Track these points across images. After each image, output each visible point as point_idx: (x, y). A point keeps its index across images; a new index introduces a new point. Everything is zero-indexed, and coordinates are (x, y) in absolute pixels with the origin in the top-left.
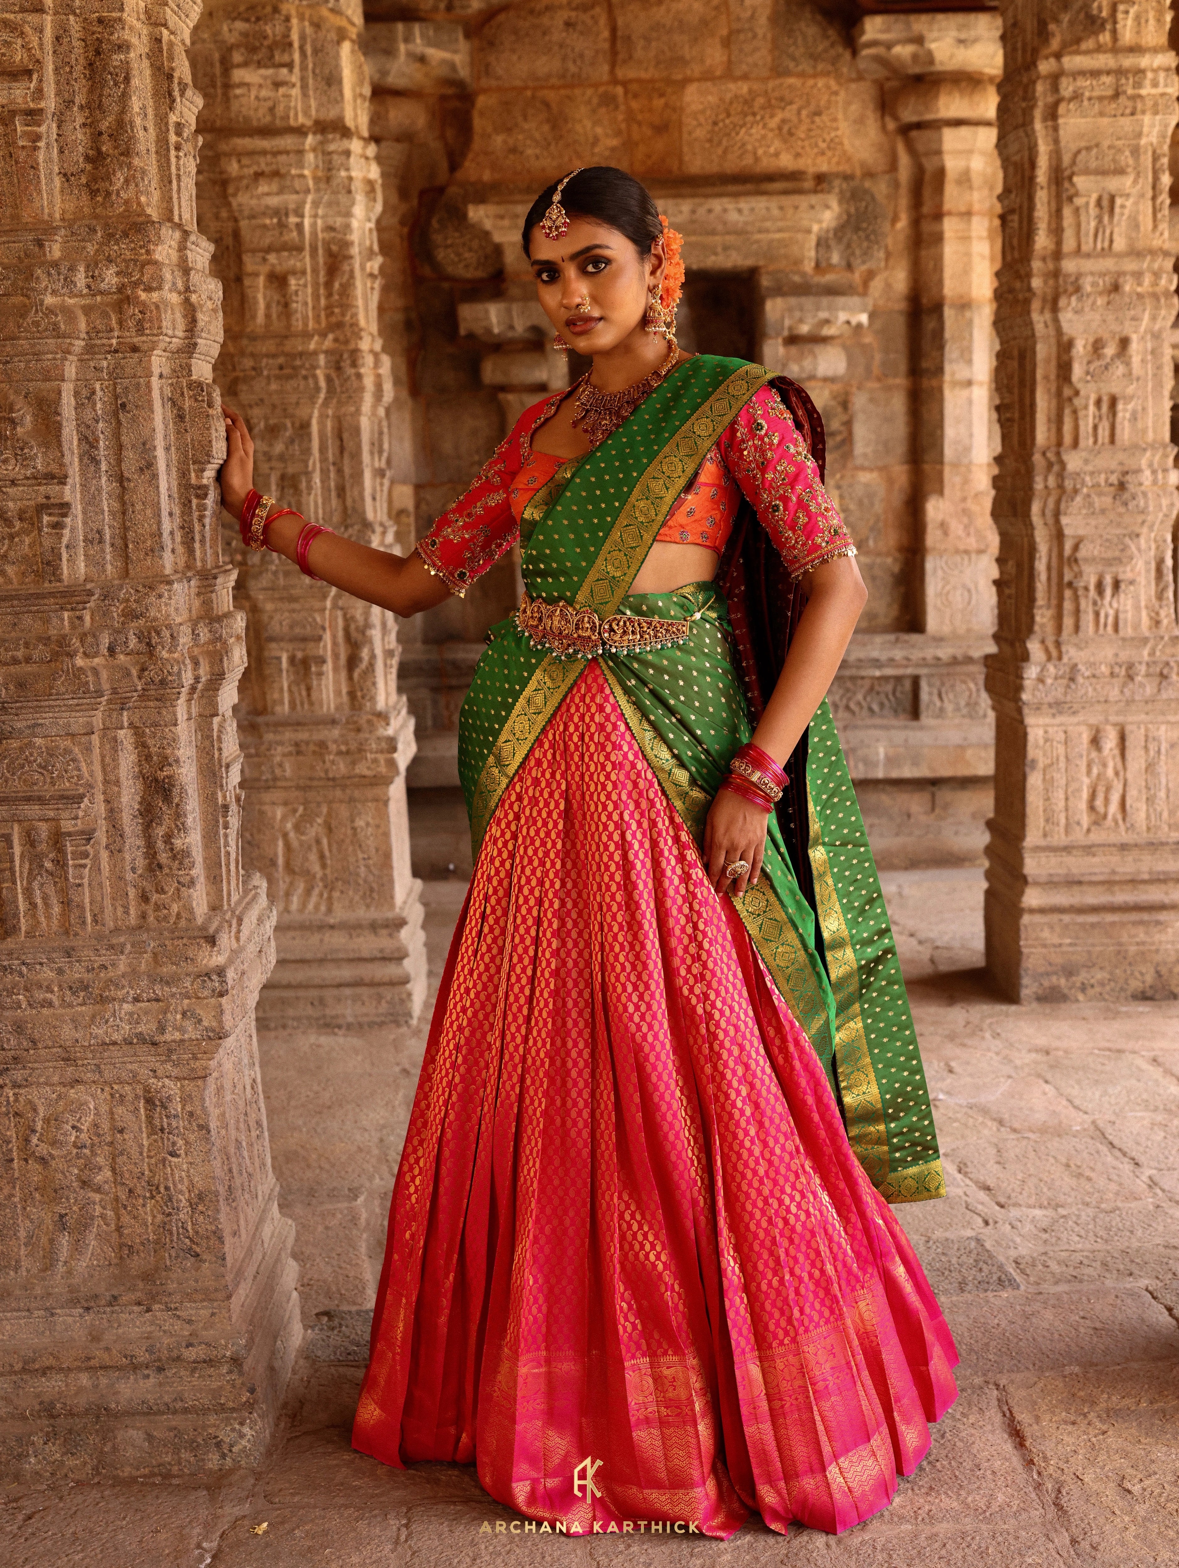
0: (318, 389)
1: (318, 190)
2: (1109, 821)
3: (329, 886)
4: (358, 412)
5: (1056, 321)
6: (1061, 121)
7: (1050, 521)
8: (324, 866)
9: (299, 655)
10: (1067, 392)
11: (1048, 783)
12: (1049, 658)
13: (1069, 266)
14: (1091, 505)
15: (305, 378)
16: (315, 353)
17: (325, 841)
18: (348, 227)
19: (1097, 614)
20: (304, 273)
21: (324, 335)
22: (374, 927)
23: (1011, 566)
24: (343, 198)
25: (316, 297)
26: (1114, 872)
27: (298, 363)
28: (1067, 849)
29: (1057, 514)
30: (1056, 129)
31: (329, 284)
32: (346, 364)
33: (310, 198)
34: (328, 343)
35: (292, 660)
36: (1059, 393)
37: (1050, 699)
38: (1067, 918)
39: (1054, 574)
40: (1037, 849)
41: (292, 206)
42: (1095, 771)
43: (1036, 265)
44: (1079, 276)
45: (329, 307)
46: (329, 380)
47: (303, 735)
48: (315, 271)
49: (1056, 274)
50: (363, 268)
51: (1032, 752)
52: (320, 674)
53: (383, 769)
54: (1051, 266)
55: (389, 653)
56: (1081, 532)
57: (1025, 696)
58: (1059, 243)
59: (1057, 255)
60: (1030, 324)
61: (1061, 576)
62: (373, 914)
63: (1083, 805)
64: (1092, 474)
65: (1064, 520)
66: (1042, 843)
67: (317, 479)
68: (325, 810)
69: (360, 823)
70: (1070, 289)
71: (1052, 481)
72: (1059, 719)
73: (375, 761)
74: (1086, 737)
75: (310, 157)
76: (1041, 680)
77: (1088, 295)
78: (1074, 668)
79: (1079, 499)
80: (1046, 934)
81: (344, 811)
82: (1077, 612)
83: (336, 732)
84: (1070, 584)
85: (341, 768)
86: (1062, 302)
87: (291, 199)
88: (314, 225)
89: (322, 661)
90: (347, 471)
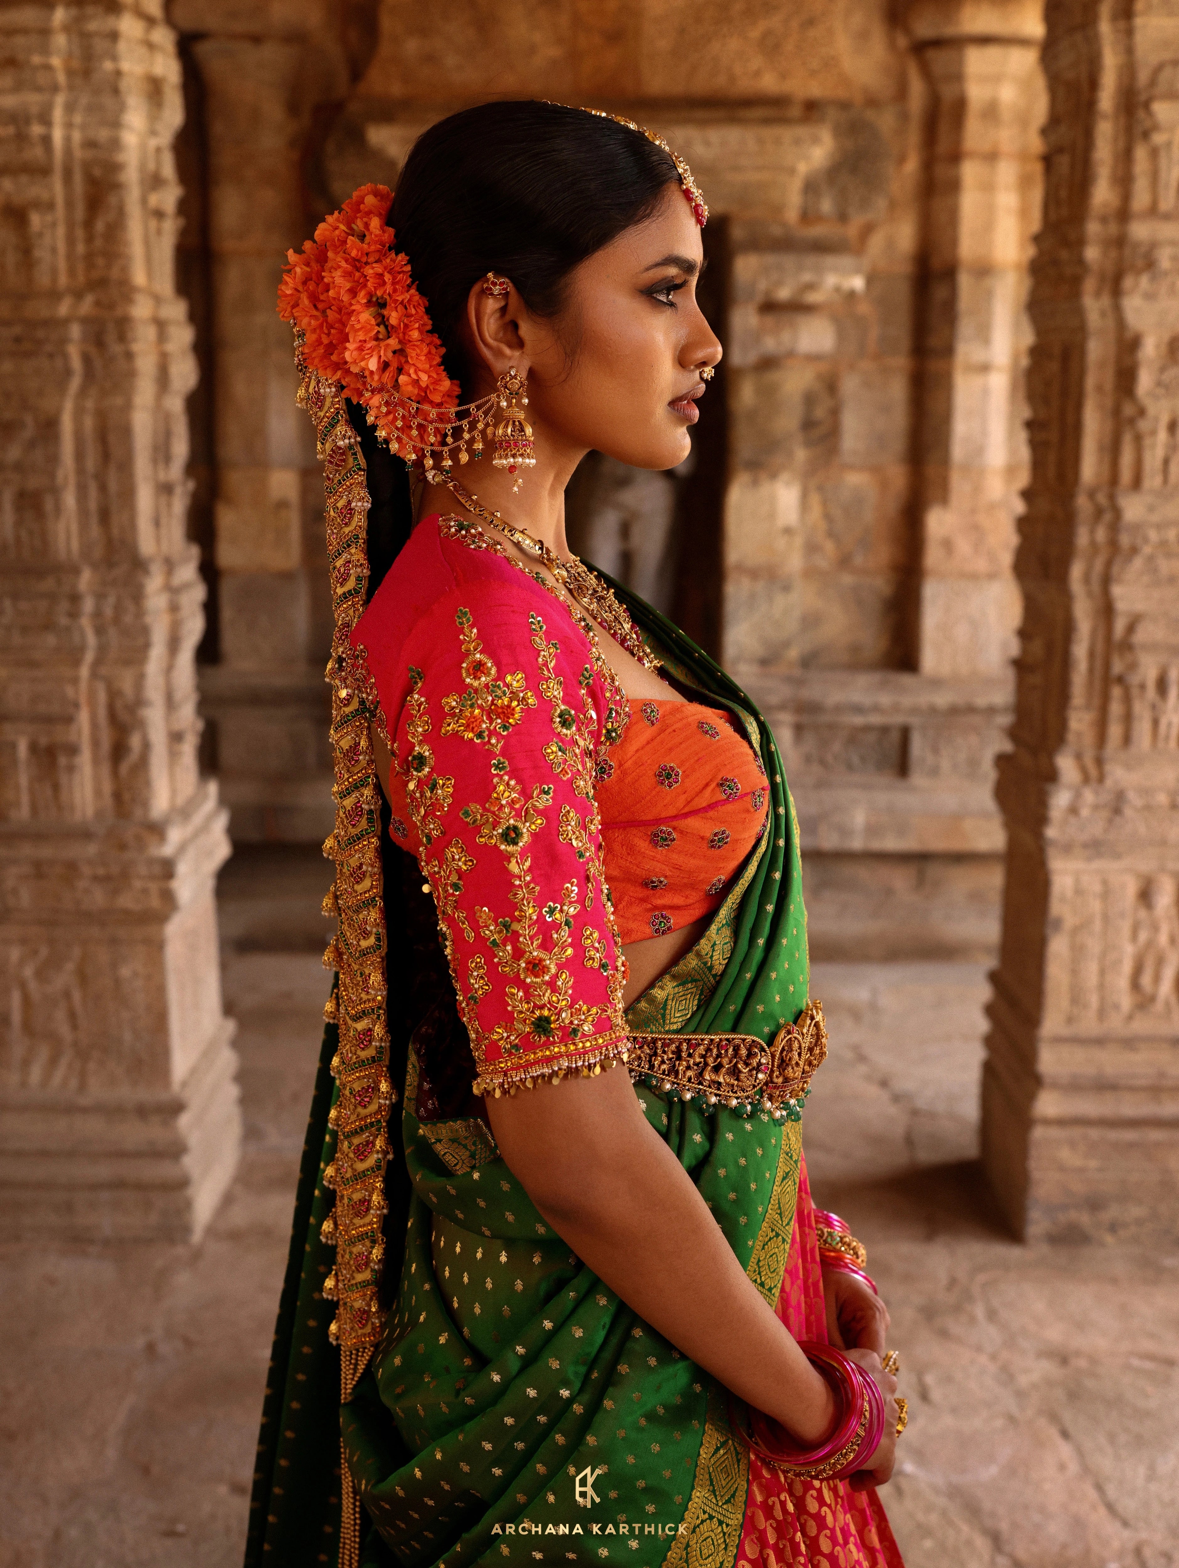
0: (68, 372)
1: (71, 88)
2: (1159, 1006)
3: (82, 1054)
4: (128, 406)
5: (1118, 310)
6: (1139, 21)
7: (1096, 587)
8: (75, 1027)
9: (43, 741)
10: (1128, 410)
11: (1078, 951)
12: (1086, 779)
13: (1140, 231)
14: (1155, 571)
15: (51, 356)
16: (66, 322)
17: (77, 996)
18: (115, 144)
19: (1156, 723)
20: (50, 206)
21: (78, 295)
22: (142, 1112)
23: (1037, 647)
24: (108, 101)
25: (71, 241)
26: (1162, 1075)
27: (40, 334)
28: (1100, 1042)
29: (1106, 581)
30: (1129, 32)
31: (89, 224)
32: (111, 337)
33: (60, 101)
34: (87, 306)
35: (34, 748)
36: (1116, 412)
37: (1085, 837)
38: (1094, 1133)
39: (1099, 664)
40: (1058, 1040)
41: (34, 110)
42: (1143, 936)
43: (1093, 228)
44: (1153, 246)
45: (89, 257)
46: (87, 360)
47: (46, 852)
48: (69, 204)
49: (1120, 242)
50: (144, 201)
51: (1057, 907)
52: (71, 769)
53: (155, 902)
54: (1113, 229)
55: (176, 737)
56: (1140, 607)
57: (1051, 832)
58: (1126, 196)
59: (1124, 214)
60: (1079, 312)
61: (1107, 665)
62: (144, 1094)
63: (1122, 981)
64: (1159, 527)
65: (1117, 591)
66: (1065, 1031)
67: (70, 500)
68: (77, 952)
69: (125, 972)
70: (1140, 263)
71: (1101, 534)
72: (1097, 864)
73: (145, 891)
74: (1131, 888)
75: (60, 40)
76: (1073, 810)
77: (1166, 274)
78: (1120, 797)
79: (1138, 563)
80: (1065, 1155)
81: (103, 956)
82: (1128, 718)
83: (92, 849)
84: (1120, 680)
85: (98, 898)
86: (1128, 282)
87: (32, 100)
88: (68, 139)
89: (73, 750)
90: (113, 486)
